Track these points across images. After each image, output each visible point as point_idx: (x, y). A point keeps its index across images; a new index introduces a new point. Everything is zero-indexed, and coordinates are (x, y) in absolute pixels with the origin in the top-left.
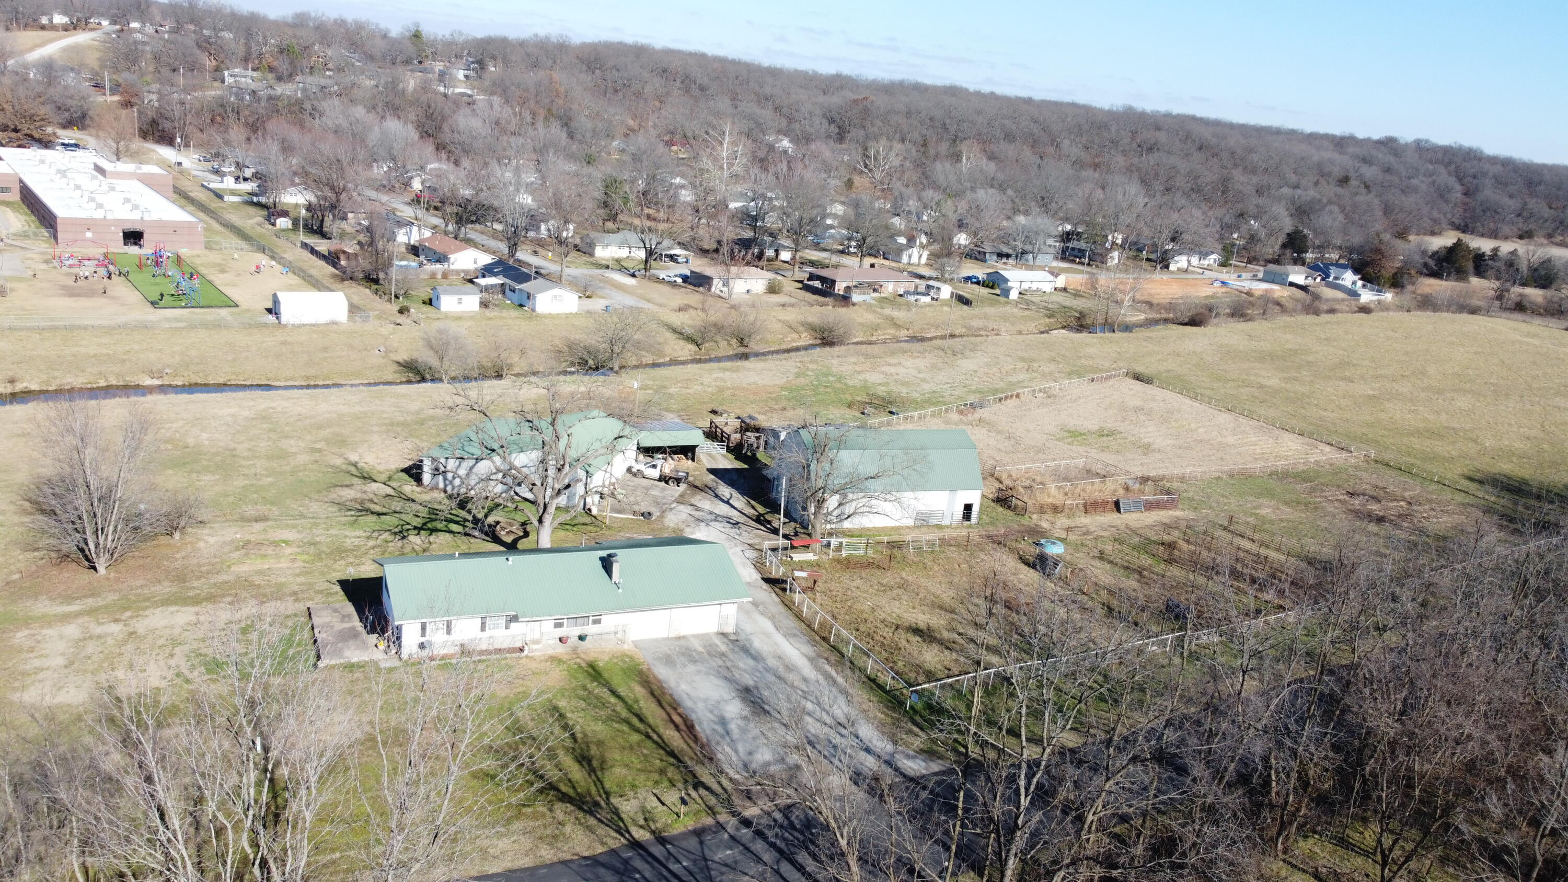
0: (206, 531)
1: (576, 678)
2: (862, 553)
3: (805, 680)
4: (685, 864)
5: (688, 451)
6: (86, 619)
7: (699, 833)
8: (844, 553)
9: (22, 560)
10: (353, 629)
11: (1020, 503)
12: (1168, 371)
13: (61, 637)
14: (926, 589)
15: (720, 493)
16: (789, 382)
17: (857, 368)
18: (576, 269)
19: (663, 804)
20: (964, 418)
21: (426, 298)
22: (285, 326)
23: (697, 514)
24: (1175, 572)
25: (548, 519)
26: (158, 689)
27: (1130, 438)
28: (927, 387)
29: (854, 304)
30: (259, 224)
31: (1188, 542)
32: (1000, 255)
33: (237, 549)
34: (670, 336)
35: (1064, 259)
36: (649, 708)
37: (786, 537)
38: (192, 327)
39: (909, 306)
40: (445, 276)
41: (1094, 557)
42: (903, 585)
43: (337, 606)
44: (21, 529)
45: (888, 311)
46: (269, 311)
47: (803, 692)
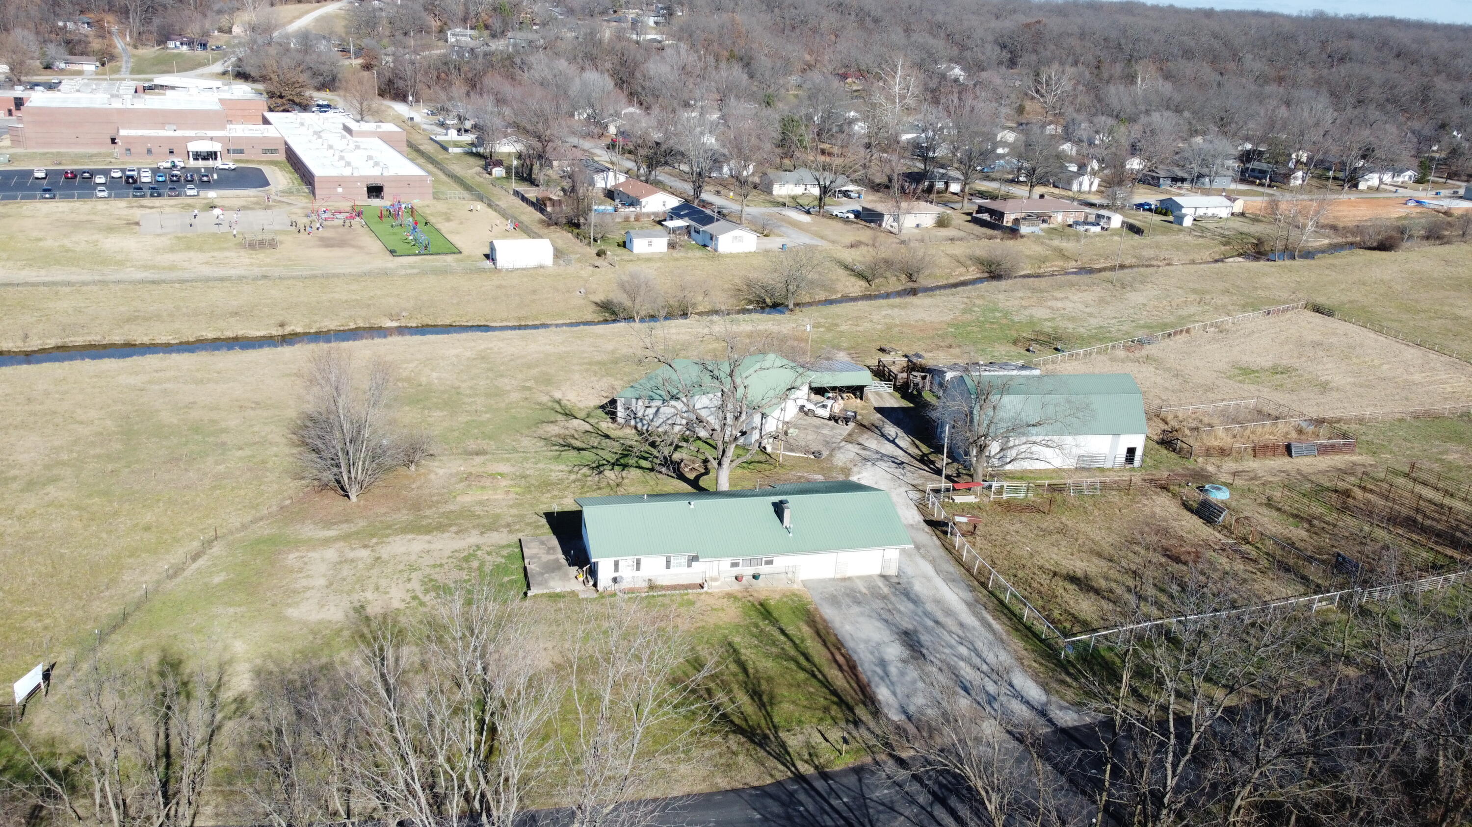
0: (436, 464)
1: (749, 616)
2: (1022, 495)
3: (961, 625)
4: (845, 800)
5: (858, 391)
6: (342, 544)
7: (859, 771)
8: (1005, 496)
9: (292, 486)
10: (557, 560)
11: (1185, 446)
12: (1350, 302)
13: (323, 560)
14: (1086, 535)
15: (886, 433)
16: (956, 318)
17: (1024, 303)
18: (755, 209)
19: (827, 741)
20: (1131, 355)
21: (621, 241)
22: (500, 271)
23: (864, 453)
24: (1349, 523)
25: (726, 462)
26: (398, 610)
27: (1306, 376)
28: (1094, 322)
29: (1022, 237)
30: (478, 174)
31: (1364, 489)
32: (1175, 180)
33: (461, 481)
34: (841, 272)
35: (1243, 180)
36: (813, 646)
37: (948, 477)
38: (424, 273)
39: (1078, 236)
40: (637, 219)
41: (1261, 504)
42: (1063, 531)
43: (544, 538)
44: (291, 460)
45: (1056, 243)
46: (487, 256)
47: (959, 636)
